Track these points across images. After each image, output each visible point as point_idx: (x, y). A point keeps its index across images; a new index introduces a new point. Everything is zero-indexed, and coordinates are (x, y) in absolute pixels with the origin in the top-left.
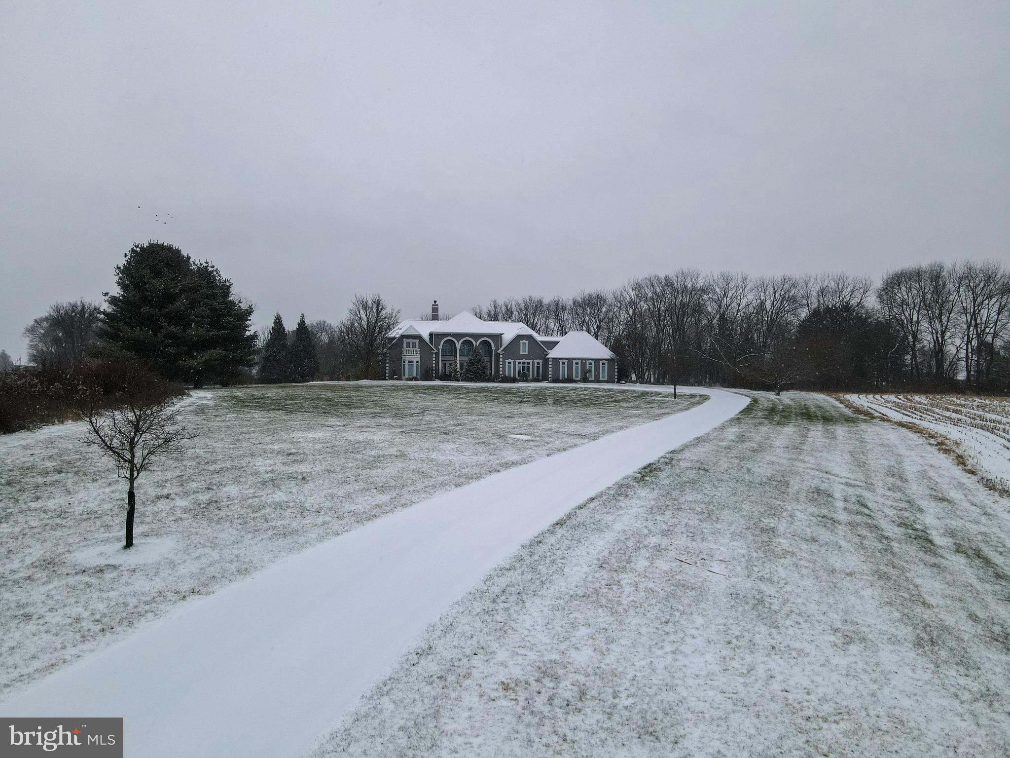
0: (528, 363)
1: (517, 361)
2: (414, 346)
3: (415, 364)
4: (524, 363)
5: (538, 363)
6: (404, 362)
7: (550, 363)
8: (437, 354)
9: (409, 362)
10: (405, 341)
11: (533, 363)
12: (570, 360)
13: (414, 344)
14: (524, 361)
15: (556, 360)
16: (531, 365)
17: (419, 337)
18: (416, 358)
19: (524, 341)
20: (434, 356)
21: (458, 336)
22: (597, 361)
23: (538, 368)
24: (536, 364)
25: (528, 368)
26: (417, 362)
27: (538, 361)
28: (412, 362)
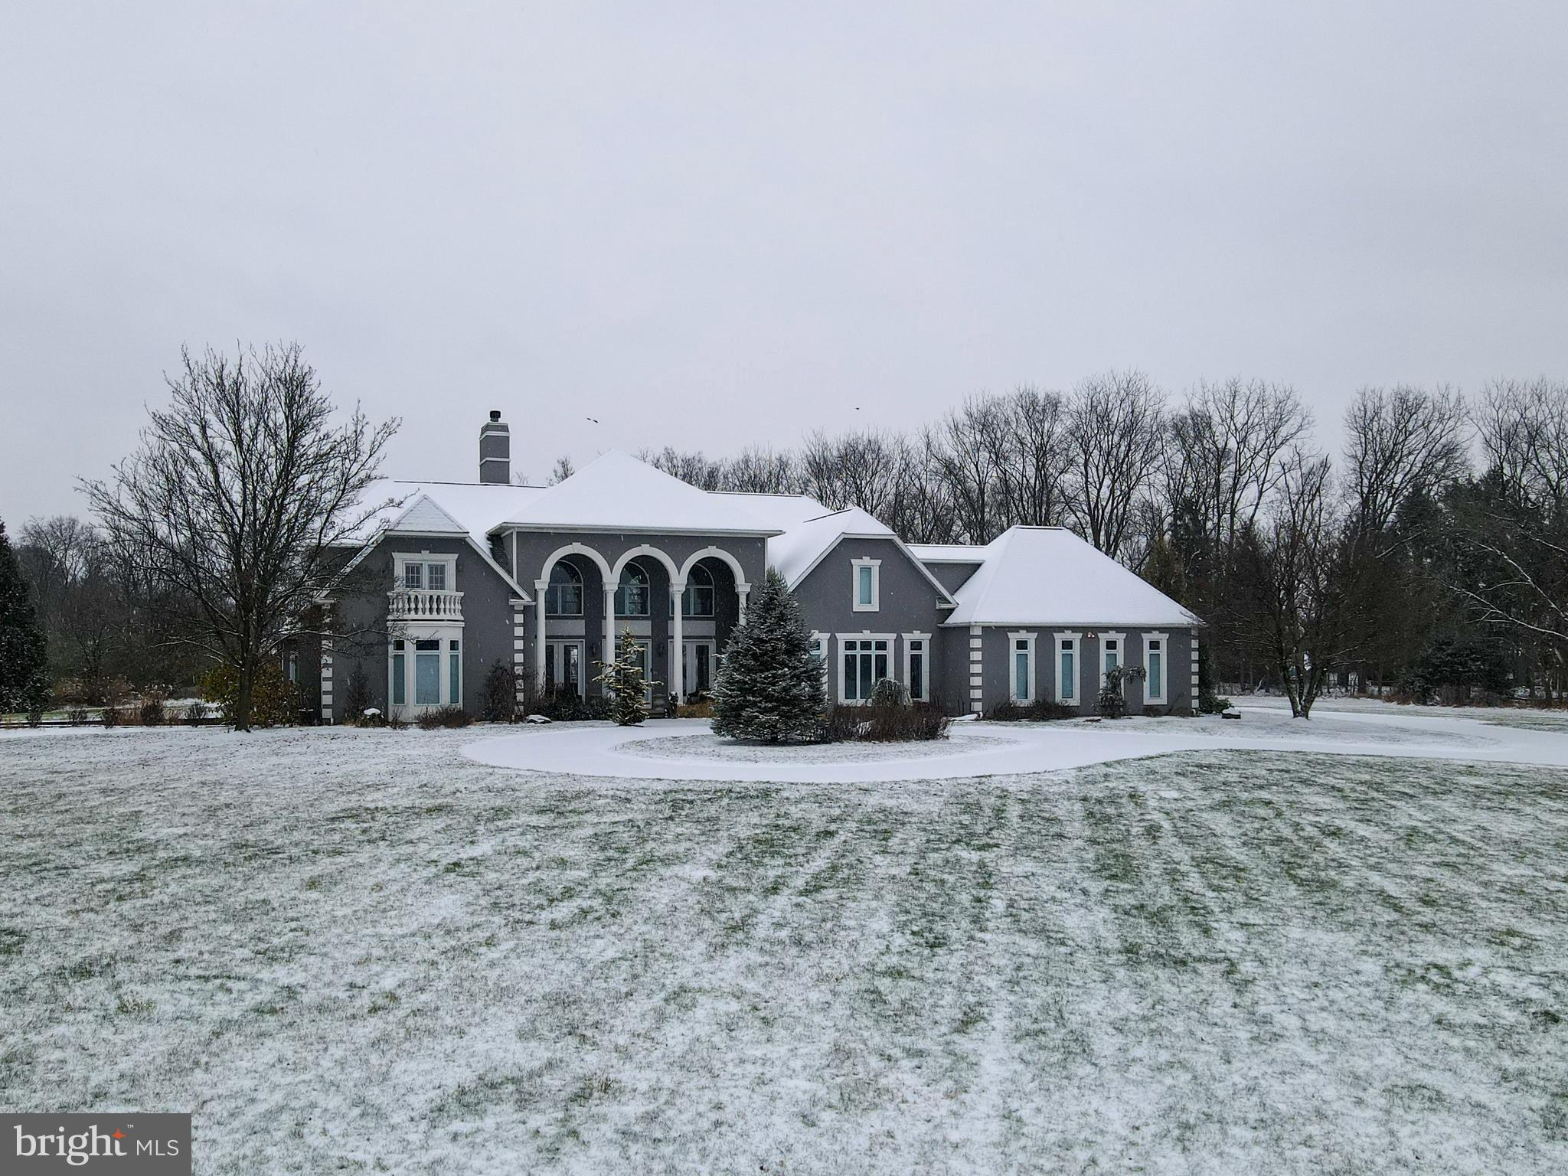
0: (882, 645)
1: (842, 637)
2: (438, 581)
3: (445, 651)
4: (866, 645)
5: (916, 645)
6: (400, 645)
7: (976, 643)
8: (529, 612)
9: (422, 645)
10: (401, 561)
11: (899, 642)
12: (1045, 632)
13: (437, 572)
14: (866, 635)
15: (996, 634)
16: (890, 653)
17: (458, 544)
18: (449, 629)
19: (866, 561)
20: (519, 618)
21: (611, 540)
22: (1134, 632)
23: (916, 661)
24: (907, 646)
25: (882, 661)
26: (454, 645)
27: (917, 635)
28: (433, 645)
